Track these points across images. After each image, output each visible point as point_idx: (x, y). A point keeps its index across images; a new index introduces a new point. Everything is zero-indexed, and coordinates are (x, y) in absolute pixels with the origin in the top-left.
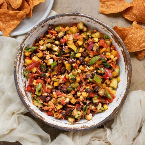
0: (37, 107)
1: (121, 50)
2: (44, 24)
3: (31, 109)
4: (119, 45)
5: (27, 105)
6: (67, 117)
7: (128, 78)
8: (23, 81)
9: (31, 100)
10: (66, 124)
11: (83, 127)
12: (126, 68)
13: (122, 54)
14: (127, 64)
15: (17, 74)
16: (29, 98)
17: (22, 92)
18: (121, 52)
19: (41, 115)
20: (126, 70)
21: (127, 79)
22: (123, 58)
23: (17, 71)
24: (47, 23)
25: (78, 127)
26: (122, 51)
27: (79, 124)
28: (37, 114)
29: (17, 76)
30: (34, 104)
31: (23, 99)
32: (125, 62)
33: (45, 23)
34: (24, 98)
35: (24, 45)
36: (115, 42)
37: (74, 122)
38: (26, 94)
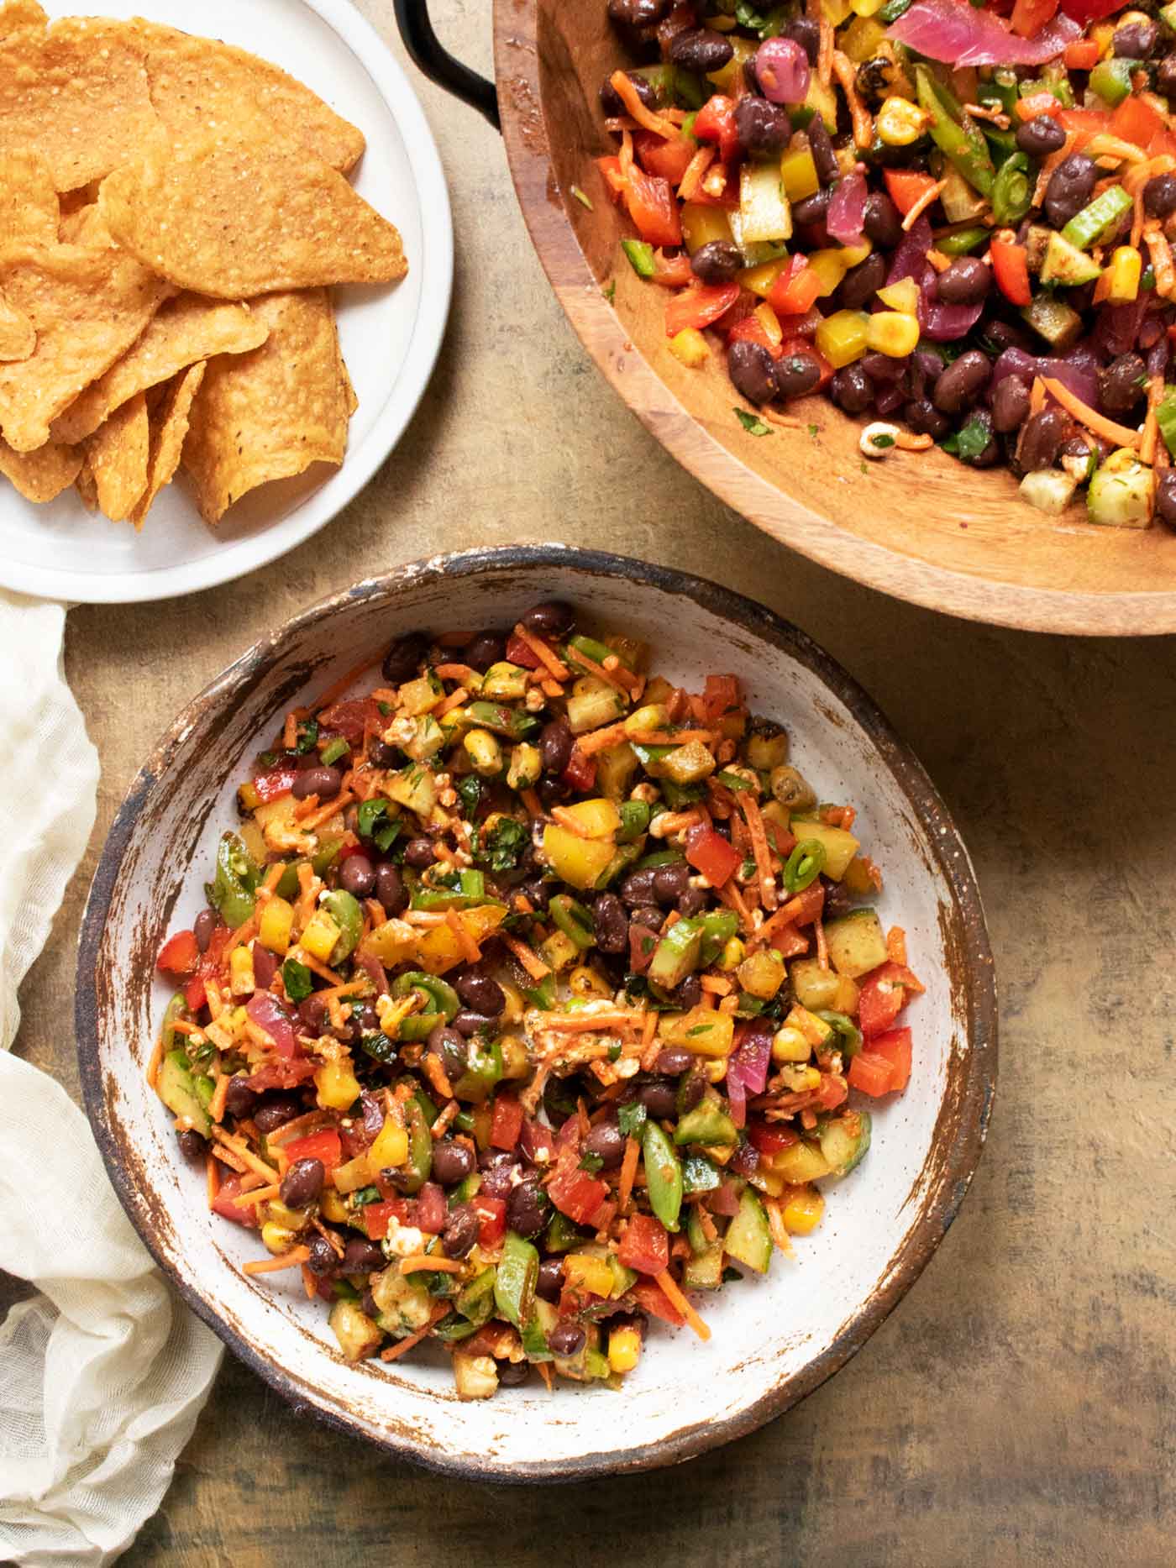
0: (172, 1114)
1: (955, 1046)
2: (508, 575)
3: (113, 1116)
4: (961, 1000)
5: (99, 1082)
6: (339, 1288)
7: (891, 1266)
8: (162, 883)
9: (149, 1047)
10: (311, 1336)
11: (407, 1431)
12: (918, 1183)
13: (945, 1071)
14: (939, 1166)
15: (140, 831)
16: (143, 1021)
17: (110, 965)
18: (947, 1056)
19: (161, 1188)
20: (913, 1195)
21: (883, 1268)
22: (940, 1104)
23: (149, 809)
24: (532, 573)
25: (368, 1413)
26: (954, 1056)
27: (394, 1381)
28: (140, 1178)
29: (135, 842)
30: (155, 1082)
31: (94, 1023)
32: (936, 1135)
33: (517, 573)
34: (102, 1021)
35: (296, 647)
36: (943, 958)
37: (364, 1348)
38: (137, 983)
